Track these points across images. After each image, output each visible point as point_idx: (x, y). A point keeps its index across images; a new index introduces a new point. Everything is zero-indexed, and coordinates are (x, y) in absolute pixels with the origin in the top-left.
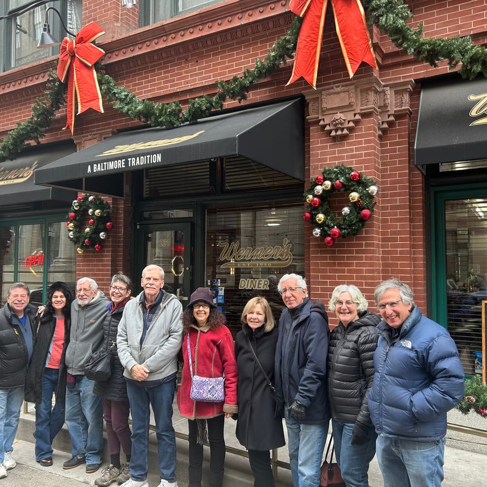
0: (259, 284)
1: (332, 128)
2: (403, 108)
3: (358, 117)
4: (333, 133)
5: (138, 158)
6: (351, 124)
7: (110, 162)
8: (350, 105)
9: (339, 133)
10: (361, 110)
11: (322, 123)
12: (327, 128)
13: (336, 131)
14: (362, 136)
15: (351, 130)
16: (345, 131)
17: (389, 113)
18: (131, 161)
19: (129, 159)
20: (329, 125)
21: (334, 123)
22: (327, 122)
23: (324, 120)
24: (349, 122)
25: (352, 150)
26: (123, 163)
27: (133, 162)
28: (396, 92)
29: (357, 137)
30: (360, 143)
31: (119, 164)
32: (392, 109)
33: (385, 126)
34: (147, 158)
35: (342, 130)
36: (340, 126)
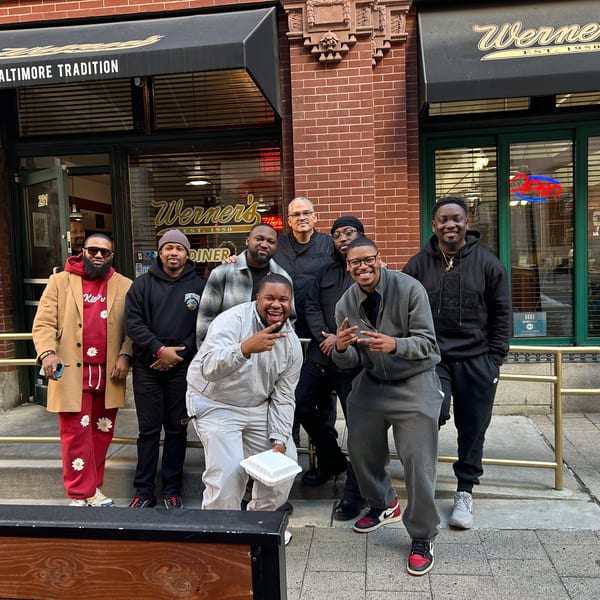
0: (216, 255)
1: (320, 50)
2: (401, 34)
3: (353, 39)
4: (323, 58)
5: (76, 65)
6: (346, 48)
7: (23, 69)
8: (344, 23)
9: (330, 57)
10: (357, 30)
11: (307, 43)
12: (315, 50)
13: (326, 55)
14: (357, 64)
15: (344, 54)
16: (338, 56)
17: (385, 39)
18: (63, 68)
19: (60, 66)
20: (317, 46)
21: (324, 44)
22: (314, 41)
23: (309, 39)
24: (342, 44)
25: (345, 81)
26: (48, 72)
27: (68, 71)
28: (393, 13)
29: (351, 64)
30: (355, 72)
31: (42, 73)
32: (389, 34)
33: (380, 54)
34: (92, 66)
35: (334, 54)
36: (331, 48)
